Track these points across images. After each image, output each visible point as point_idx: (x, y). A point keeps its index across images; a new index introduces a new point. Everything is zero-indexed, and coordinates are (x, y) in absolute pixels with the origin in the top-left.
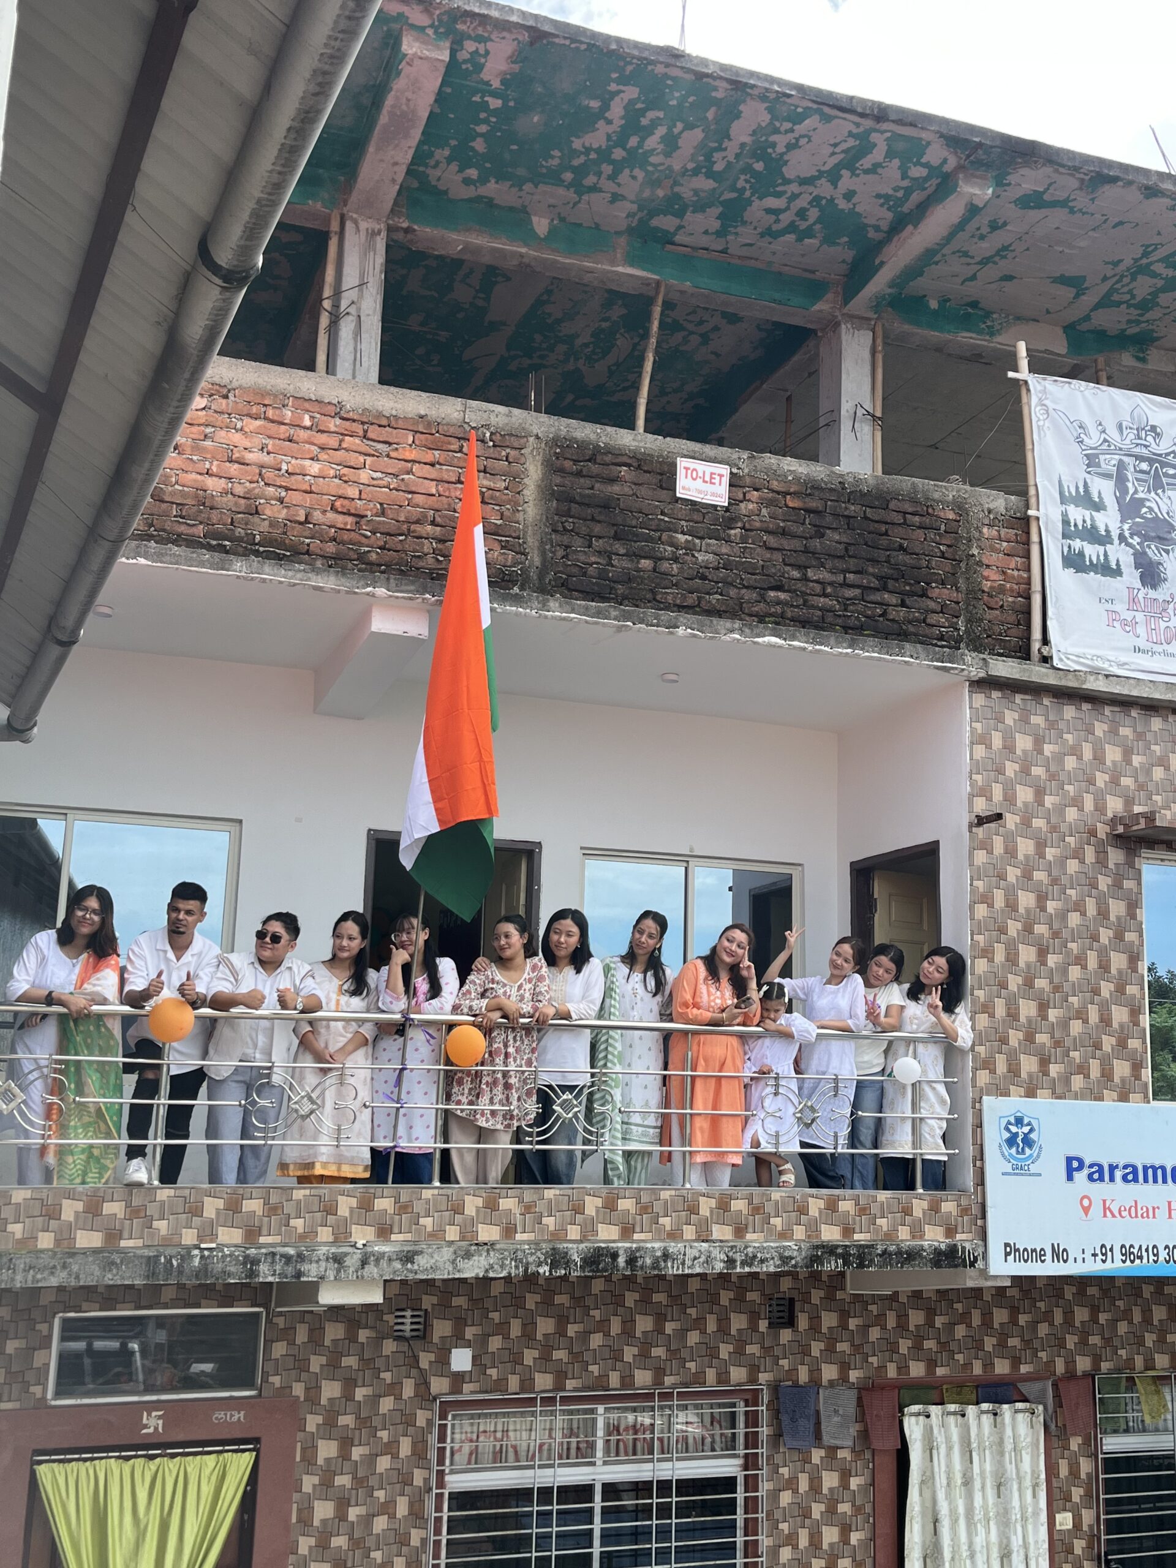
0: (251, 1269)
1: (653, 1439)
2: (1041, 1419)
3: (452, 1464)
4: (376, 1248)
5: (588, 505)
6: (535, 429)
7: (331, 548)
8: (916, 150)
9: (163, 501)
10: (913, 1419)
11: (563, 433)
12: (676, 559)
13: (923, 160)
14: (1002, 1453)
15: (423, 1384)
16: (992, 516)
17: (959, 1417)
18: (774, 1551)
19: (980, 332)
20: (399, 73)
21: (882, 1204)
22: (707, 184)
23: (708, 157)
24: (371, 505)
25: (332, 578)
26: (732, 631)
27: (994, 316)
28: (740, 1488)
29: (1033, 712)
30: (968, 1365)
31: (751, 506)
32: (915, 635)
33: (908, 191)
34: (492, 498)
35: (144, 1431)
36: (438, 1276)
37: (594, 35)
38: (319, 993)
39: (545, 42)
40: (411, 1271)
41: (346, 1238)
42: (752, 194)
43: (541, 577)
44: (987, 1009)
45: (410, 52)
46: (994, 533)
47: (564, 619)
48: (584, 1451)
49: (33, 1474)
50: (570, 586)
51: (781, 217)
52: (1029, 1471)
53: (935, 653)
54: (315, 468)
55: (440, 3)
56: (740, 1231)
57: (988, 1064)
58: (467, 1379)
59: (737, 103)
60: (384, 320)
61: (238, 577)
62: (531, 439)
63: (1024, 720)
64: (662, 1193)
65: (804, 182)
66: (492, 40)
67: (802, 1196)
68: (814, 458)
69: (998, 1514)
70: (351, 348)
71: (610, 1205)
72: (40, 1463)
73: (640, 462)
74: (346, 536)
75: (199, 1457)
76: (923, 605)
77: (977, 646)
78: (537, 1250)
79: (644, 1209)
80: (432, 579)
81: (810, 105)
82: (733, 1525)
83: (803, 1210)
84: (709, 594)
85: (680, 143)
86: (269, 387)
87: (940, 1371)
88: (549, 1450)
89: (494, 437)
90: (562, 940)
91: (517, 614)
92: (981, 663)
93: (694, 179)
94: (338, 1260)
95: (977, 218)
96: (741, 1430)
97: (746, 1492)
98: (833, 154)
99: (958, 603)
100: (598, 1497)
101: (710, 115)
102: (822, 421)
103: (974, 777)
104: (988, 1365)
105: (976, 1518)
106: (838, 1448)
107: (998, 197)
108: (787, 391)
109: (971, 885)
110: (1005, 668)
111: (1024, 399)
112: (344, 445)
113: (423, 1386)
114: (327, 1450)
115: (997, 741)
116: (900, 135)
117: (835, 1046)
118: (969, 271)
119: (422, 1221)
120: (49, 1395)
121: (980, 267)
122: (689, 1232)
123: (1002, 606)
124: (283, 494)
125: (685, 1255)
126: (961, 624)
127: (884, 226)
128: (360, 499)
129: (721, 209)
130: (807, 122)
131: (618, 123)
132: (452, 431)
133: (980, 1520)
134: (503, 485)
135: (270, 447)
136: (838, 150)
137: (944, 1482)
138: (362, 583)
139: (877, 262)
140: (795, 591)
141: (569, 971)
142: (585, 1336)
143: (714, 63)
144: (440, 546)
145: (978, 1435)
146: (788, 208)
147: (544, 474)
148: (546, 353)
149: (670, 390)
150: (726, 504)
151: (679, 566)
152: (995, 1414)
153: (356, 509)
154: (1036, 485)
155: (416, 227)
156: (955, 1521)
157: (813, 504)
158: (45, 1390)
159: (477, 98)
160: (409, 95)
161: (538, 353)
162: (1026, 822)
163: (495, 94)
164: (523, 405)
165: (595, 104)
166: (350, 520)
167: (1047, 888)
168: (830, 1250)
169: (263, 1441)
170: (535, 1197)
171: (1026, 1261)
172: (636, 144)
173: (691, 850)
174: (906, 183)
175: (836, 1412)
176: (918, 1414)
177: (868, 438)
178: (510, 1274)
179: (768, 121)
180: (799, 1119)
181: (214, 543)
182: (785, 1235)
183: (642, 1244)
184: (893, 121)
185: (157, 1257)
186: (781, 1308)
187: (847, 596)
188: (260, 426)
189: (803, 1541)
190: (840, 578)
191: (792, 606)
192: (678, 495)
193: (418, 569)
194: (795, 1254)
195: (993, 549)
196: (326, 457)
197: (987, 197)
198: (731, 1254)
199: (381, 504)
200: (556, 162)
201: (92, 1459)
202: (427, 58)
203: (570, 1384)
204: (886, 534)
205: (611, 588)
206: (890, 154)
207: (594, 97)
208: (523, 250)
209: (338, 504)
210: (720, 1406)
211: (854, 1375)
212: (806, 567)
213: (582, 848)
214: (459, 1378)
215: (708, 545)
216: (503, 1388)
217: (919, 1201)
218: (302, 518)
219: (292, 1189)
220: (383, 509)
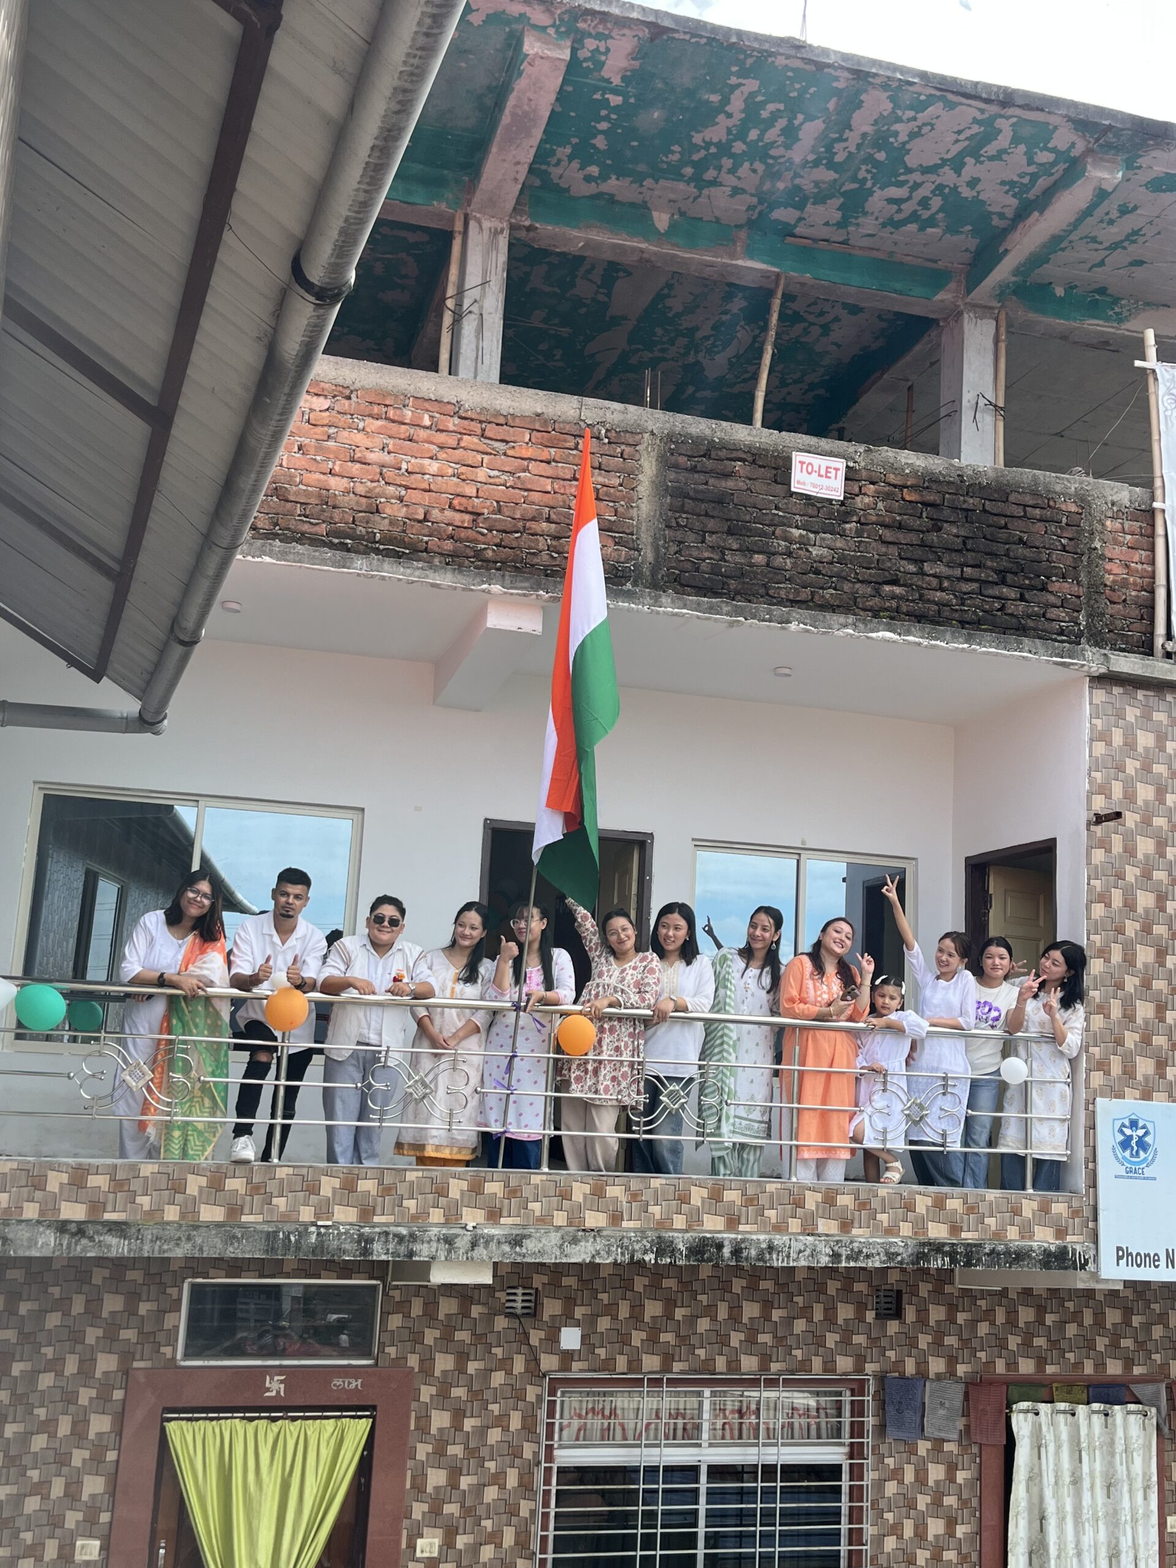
0: (365, 1247)
1: (758, 1424)
2: (1154, 1421)
3: (560, 1439)
4: (486, 1231)
5: (702, 501)
6: (650, 426)
7: (448, 545)
8: (1044, 133)
9: (287, 501)
10: (1021, 1415)
11: (678, 429)
12: (789, 554)
13: (1050, 145)
14: (1112, 1454)
15: (533, 1361)
16: (1115, 509)
17: (1069, 1416)
18: (879, 1540)
19: (1107, 319)
20: (520, 74)
21: (991, 1203)
22: (827, 175)
23: (829, 148)
24: (488, 502)
25: (449, 575)
26: (845, 626)
27: (1123, 302)
28: (845, 1476)
29: (1156, 708)
30: (1079, 1365)
31: (867, 500)
32: (1034, 629)
33: (1034, 177)
34: (606, 494)
35: (267, 1394)
36: (546, 1260)
37: (715, 29)
38: (432, 981)
39: (665, 37)
40: (520, 1255)
41: (457, 1219)
42: (874, 185)
43: (654, 573)
44: (1103, 1009)
45: (531, 52)
46: (1117, 525)
47: (676, 614)
48: (690, 1432)
49: (163, 1430)
50: (683, 582)
51: (903, 207)
52: (1140, 1472)
53: (1055, 648)
54: (434, 467)
55: (561, 3)
56: (846, 1226)
57: (1102, 1066)
58: (576, 1358)
59: (858, 92)
60: (506, 318)
61: (359, 575)
62: (646, 436)
63: (1147, 716)
64: (768, 1186)
65: (926, 170)
66: (612, 38)
67: (909, 1193)
68: (935, 451)
69: (1106, 1515)
70: (474, 347)
71: (716, 1196)
72: (170, 1420)
73: (755, 457)
74: (463, 534)
75: (318, 1421)
76: (1043, 600)
77: (1098, 641)
78: (643, 1238)
79: (750, 1201)
80: (547, 575)
81: (933, 92)
82: (837, 1513)
83: (910, 1207)
84: (822, 588)
85: (801, 135)
86: (390, 388)
87: (1050, 1369)
88: (656, 1429)
89: (609, 434)
90: (671, 933)
91: (629, 610)
92: (1102, 659)
93: (815, 170)
94: (449, 1241)
95: (1106, 202)
96: (846, 1419)
97: (851, 1480)
98: (957, 141)
99: (1079, 597)
100: (703, 1478)
101: (831, 105)
102: (943, 412)
103: (1093, 774)
104: (1100, 1365)
105: (1085, 1517)
106: (944, 1441)
107: (1128, 180)
108: (907, 380)
109: (1088, 884)
110: (1127, 664)
111: (1152, 389)
112: (462, 444)
113: (533, 1363)
114: (440, 1420)
115: (1118, 738)
116: (1025, 120)
117: (946, 1043)
118: (1098, 257)
119: (531, 1205)
120: (179, 1356)
121: (1108, 252)
122: (794, 1225)
123: (1125, 601)
124: (403, 493)
125: (790, 1248)
126: (1082, 619)
127: (1009, 213)
128: (477, 497)
129: (842, 200)
130: (930, 109)
131: (738, 116)
132: (568, 428)
133: (1088, 1519)
134: (618, 481)
135: (391, 447)
136: (962, 137)
137: (1052, 1480)
138: (478, 580)
139: (1001, 250)
140: (911, 585)
141: (680, 965)
142: (692, 1320)
143: (835, 52)
144: (554, 543)
145: (1088, 1435)
146: (910, 198)
147: (658, 470)
148: (666, 346)
149: (790, 381)
150: (842, 498)
151: (793, 560)
152: (1106, 1415)
153: (473, 507)
154: (1162, 477)
155: (538, 225)
156: (1062, 1520)
157: (931, 497)
158: (175, 1351)
159: (597, 96)
160: (530, 94)
161: (659, 347)
162: (1147, 821)
163: (615, 91)
164: (639, 402)
165: (715, 98)
166: (467, 517)
167: (1167, 888)
168: (937, 1248)
169: (378, 1409)
170: (641, 1186)
171: (1139, 1266)
172: (755, 138)
173: (803, 843)
174: (1032, 169)
175: (942, 1404)
176: (1027, 1411)
177: (990, 428)
178: (616, 1260)
179: (890, 110)
180: (907, 1116)
181: (336, 541)
182: (891, 1230)
183: (748, 1236)
184: (1019, 106)
185: (276, 1233)
186: (889, 1300)
187: (964, 590)
188: (381, 427)
189: (908, 1531)
190: (957, 572)
191: (907, 600)
192: (793, 489)
193: (533, 566)
194: (901, 1250)
195: (1116, 542)
196: (444, 456)
197: (1116, 181)
198: (836, 1248)
199: (498, 502)
200: (676, 157)
201: (218, 1419)
202: (548, 58)
203: (677, 1366)
204: (1006, 527)
205: (724, 583)
206: (1016, 140)
207: (713, 91)
208: (643, 246)
209: (456, 502)
210: (826, 1394)
211: (961, 1369)
212: (922, 561)
213: (693, 840)
214: (568, 1356)
215: (823, 539)
216: (611, 1367)
217: (1029, 1201)
218: (421, 517)
219: (406, 1170)
220: (499, 507)
